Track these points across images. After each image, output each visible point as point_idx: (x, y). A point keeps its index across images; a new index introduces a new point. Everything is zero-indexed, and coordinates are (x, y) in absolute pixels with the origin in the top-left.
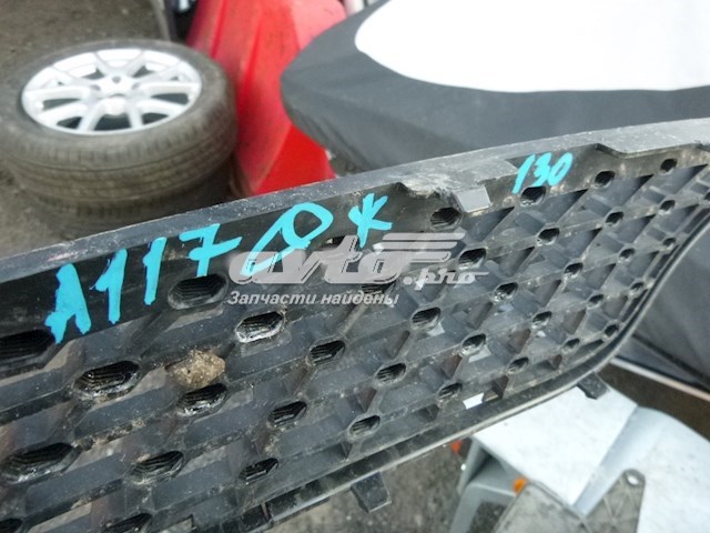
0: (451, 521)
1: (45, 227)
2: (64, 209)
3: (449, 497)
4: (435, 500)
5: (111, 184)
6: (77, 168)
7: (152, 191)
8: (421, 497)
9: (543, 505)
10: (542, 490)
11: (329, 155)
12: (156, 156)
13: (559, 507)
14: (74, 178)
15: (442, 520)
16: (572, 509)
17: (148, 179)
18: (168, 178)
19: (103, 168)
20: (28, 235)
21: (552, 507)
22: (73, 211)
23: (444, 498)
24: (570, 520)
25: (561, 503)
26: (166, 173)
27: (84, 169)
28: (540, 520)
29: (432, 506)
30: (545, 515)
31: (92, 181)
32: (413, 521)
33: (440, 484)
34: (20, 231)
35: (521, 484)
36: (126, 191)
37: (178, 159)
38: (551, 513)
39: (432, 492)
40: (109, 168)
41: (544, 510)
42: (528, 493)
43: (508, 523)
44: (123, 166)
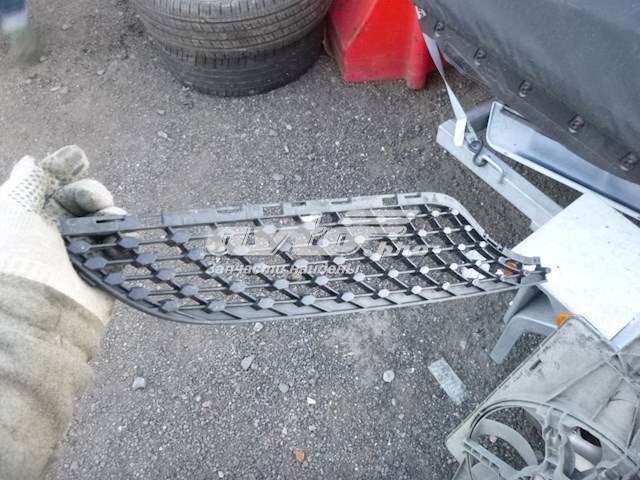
0: (491, 350)
1: (169, 73)
2: (185, 58)
3: (491, 331)
4: (479, 332)
5: (224, 36)
6: (198, 20)
7: (258, 44)
8: (467, 327)
9: (582, 336)
10: (584, 324)
11: (419, 14)
12: (263, 11)
13: (597, 340)
14: (194, 29)
15: (484, 348)
16: (609, 343)
17: (255, 33)
18: (272, 33)
19: (218, 21)
20: (156, 80)
21: (590, 338)
22: (192, 60)
23: (487, 331)
24: (605, 351)
25: (599, 337)
26: (270, 28)
27: (203, 21)
28: (577, 348)
29: (477, 336)
30: (583, 345)
31: (209, 32)
32: (458, 344)
33: (486, 319)
34: (150, 76)
35: (564, 318)
36: (236, 44)
37: (281, 15)
38: (588, 343)
39: (478, 325)
40: (223, 21)
41: (582, 340)
42: (570, 325)
43: (547, 348)
44: (235, 19)
